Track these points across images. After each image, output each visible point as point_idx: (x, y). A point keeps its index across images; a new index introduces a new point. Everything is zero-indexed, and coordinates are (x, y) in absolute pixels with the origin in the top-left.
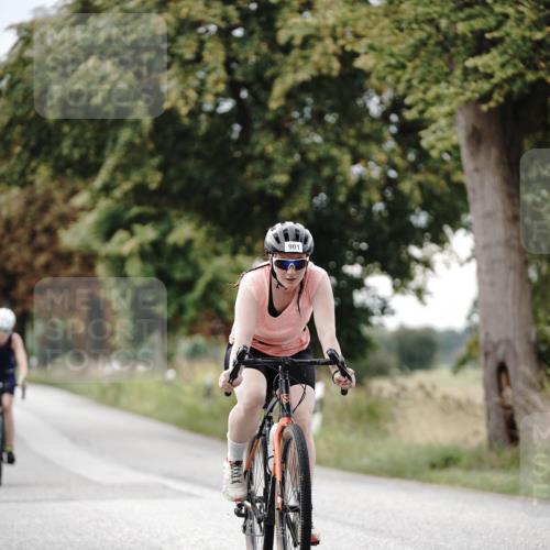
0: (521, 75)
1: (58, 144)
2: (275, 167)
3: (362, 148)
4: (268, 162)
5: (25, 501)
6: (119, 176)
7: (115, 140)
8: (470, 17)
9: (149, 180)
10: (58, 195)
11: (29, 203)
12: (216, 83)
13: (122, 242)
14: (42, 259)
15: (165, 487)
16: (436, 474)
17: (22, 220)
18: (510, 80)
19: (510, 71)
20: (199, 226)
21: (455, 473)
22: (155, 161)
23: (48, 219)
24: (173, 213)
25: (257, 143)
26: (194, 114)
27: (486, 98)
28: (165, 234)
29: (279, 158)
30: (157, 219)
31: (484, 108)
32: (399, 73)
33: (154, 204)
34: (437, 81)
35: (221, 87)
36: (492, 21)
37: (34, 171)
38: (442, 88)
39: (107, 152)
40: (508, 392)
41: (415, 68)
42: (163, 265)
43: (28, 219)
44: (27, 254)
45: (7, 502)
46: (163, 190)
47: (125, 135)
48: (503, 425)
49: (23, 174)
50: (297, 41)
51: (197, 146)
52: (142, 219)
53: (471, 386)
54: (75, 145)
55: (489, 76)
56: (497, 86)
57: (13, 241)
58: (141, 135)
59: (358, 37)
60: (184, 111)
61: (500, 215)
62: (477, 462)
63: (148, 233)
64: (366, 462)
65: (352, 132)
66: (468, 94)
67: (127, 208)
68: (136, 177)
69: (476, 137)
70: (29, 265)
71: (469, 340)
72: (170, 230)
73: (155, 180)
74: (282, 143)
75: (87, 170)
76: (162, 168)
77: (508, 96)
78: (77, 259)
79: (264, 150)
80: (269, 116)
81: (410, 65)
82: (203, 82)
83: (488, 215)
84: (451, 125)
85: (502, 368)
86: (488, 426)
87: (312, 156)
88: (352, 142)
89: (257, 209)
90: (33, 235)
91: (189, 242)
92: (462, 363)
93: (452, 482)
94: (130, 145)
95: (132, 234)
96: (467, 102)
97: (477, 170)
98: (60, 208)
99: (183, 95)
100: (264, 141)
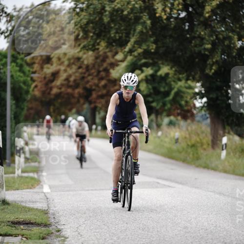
1: (109, 32)
2: (205, 41)
3: (242, 33)
4: (202, 39)
5: (96, 190)
6: (136, 46)
7: (135, 30)
10: (109, 54)
11: (97, 58)
12: (178, 5)
14: (103, 83)
15: (158, 183)
17: (94, 65)
20: (171, 69)
22: (152, 39)
23: (105, 65)
24: (160, 62)
25: (197, 31)
26: (168, 19)
28: (157, 71)
29: (207, 38)
30: (153, 64)
33: (152, 58)
35: (180, 7)
37: (98, 44)
39: (131, 36)
42: (156, 85)
43: (96, 66)
44: (96, 81)
45: (88, 190)
46: (156, 52)
47: (139, 28)
49: (94, 45)
51: (170, 32)
52: (146, 65)
54: (117, 33)
57: (89, 75)
63: (149, 71)
67: (140, 60)
68: (144, 47)
70: (97, 85)
73: (153, 47)
75: (122, 43)
79: (200, 33)
80: (202, 19)
82: (172, 4)
87: (221, 36)
88: (238, 30)
90: (99, 72)
91: (167, 74)
94: (141, 32)
95: (142, 71)
98: (110, 60)
99: (164, 10)
100: (199, 30)
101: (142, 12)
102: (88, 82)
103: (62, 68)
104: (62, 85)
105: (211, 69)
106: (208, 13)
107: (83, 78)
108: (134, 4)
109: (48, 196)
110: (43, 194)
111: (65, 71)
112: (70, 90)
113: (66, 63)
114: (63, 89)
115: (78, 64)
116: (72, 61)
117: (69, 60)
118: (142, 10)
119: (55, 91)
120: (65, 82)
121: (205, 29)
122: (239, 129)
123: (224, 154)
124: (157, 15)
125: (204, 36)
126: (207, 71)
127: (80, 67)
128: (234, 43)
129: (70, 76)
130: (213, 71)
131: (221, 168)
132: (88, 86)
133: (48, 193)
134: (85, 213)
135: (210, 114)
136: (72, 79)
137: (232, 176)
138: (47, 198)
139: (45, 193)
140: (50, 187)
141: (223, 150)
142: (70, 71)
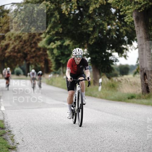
0: (148, 3)
2: (89, 26)
3: (110, 22)
4: (88, 25)
5: (30, 109)
6: (52, 29)
7: (51, 21)
11: (30, 36)
12: (75, 6)
13: (52, 45)
14: (33, 50)
15: (64, 105)
16: (129, 100)
17: (28, 40)
18: (146, 4)
19: (145, 2)
20: (71, 41)
21: (134, 100)
22: (60, 26)
23: (34, 40)
24: (65, 38)
25: (85, 21)
26: (69, 14)
27: (140, 9)
28: (63, 43)
29: (90, 24)
30: (61, 39)
31: (139, 11)
32: (119, 3)
33: (60, 36)
34: (128, 5)
35: (76, 7)
38: (129, 7)
39: (49, 24)
40: (147, 80)
41: (123, 2)
42: (62, 51)
43: (30, 40)
44: (29, 49)
45: (26, 109)
46: (63, 33)
47: (53, 19)
48: (145, 88)
51: (70, 22)
52: (57, 40)
53: (138, 79)
55: (140, 4)
56: (142, 6)
57: (26, 46)
58: (57, 20)
60: (67, 13)
61: (144, 37)
62: (140, 97)
63: (59, 43)
64: (112, 98)
65: (107, 18)
66: (136, 8)
67: (54, 37)
68: (56, 30)
69: (137, 19)
70: (30, 51)
71: (137, 67)
72: (64, 42)
73: (61, 30)
74: (91, 21)
76: (62, 27)
77: (145, 8)
78: (42, 50)
79: (86, 22)
80: (87, 14)
81: (121, 1)
82: (71, 6)
83: (141, 37)
84: (132, 16)
85: (145, 74)
86: (142, 88)
87: (98, 24)
88: (108, 20)
89: (85, 37)
90: (31, 44)
91: (69, 45)
92: (135, 73)
93: (133, 102)
94: (54, 22)
95: (55, 43)
96: (135, 10)
97: (138, 26)
98: (37, 37)
99: (67, 9)
100: (86, 20)
101: (54, 11)
102: (25, 49)
103: (11, 42)
104: (11, 51)
105: (92, 41)
106: (91, 11)
107: (22, 47)
108: (50, 7)
109: (4, 112)
110: (1, 112)
111: (13, 43)
112: (15, 54)
113: (13, 39)
114: (12, 54)
115: (20, 39)
116: (16, 38)
117: (15, 37)
118: (54, 10)
119: (7, 54)
120: (13, 50)
121: (89, 19)
122: (108, 74)
123: (100, 88)
124: (63, 12)
125: (88, 24)
126: (89, 42)
127: (21, 41)
128: (105, 27)
129: (15, 46)
130: (92, 42)
131: (98, 96)
132: (25, 51)
133: (3, 111)
134: (24, 122)
135: (92, 66)
136: (16, 48)
137: (105, 100)
138: (3, 114)
139: (2, 111)
140: (5, 107)
141: (99, 86)
142: (15, 44)
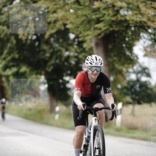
0: (108, 29)
8: (96, 14)
9: (15, 56)
13: (8, 72)
18: (106, 30)
19: (106, 28)
27: (99, 34)
31: (99, 37)
32: (77, 29)
34: (87, 30)
36: (101, 15)
38: (89, 32)
50: (53, 21)
55: (100, 29)
56: (103, 32)
58: (13, 45)
59: (67, 20)
65: (66, 43)
66: (95, 34)
69: (97, 45)
72: (20, 69)
74: (48, 47)
76: (18, 53)
77: (105, 34)
81: (81, 27)
84: (91, 42)
89: (42, 63)
96: (95, 36)
